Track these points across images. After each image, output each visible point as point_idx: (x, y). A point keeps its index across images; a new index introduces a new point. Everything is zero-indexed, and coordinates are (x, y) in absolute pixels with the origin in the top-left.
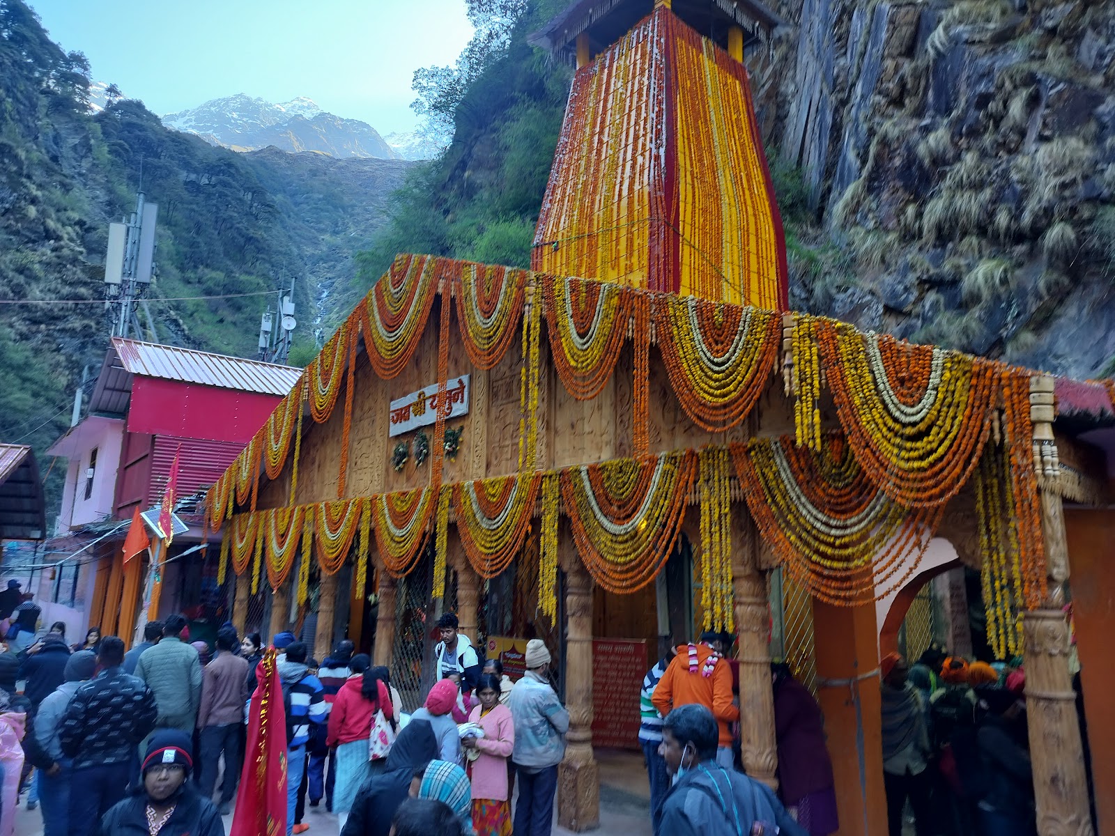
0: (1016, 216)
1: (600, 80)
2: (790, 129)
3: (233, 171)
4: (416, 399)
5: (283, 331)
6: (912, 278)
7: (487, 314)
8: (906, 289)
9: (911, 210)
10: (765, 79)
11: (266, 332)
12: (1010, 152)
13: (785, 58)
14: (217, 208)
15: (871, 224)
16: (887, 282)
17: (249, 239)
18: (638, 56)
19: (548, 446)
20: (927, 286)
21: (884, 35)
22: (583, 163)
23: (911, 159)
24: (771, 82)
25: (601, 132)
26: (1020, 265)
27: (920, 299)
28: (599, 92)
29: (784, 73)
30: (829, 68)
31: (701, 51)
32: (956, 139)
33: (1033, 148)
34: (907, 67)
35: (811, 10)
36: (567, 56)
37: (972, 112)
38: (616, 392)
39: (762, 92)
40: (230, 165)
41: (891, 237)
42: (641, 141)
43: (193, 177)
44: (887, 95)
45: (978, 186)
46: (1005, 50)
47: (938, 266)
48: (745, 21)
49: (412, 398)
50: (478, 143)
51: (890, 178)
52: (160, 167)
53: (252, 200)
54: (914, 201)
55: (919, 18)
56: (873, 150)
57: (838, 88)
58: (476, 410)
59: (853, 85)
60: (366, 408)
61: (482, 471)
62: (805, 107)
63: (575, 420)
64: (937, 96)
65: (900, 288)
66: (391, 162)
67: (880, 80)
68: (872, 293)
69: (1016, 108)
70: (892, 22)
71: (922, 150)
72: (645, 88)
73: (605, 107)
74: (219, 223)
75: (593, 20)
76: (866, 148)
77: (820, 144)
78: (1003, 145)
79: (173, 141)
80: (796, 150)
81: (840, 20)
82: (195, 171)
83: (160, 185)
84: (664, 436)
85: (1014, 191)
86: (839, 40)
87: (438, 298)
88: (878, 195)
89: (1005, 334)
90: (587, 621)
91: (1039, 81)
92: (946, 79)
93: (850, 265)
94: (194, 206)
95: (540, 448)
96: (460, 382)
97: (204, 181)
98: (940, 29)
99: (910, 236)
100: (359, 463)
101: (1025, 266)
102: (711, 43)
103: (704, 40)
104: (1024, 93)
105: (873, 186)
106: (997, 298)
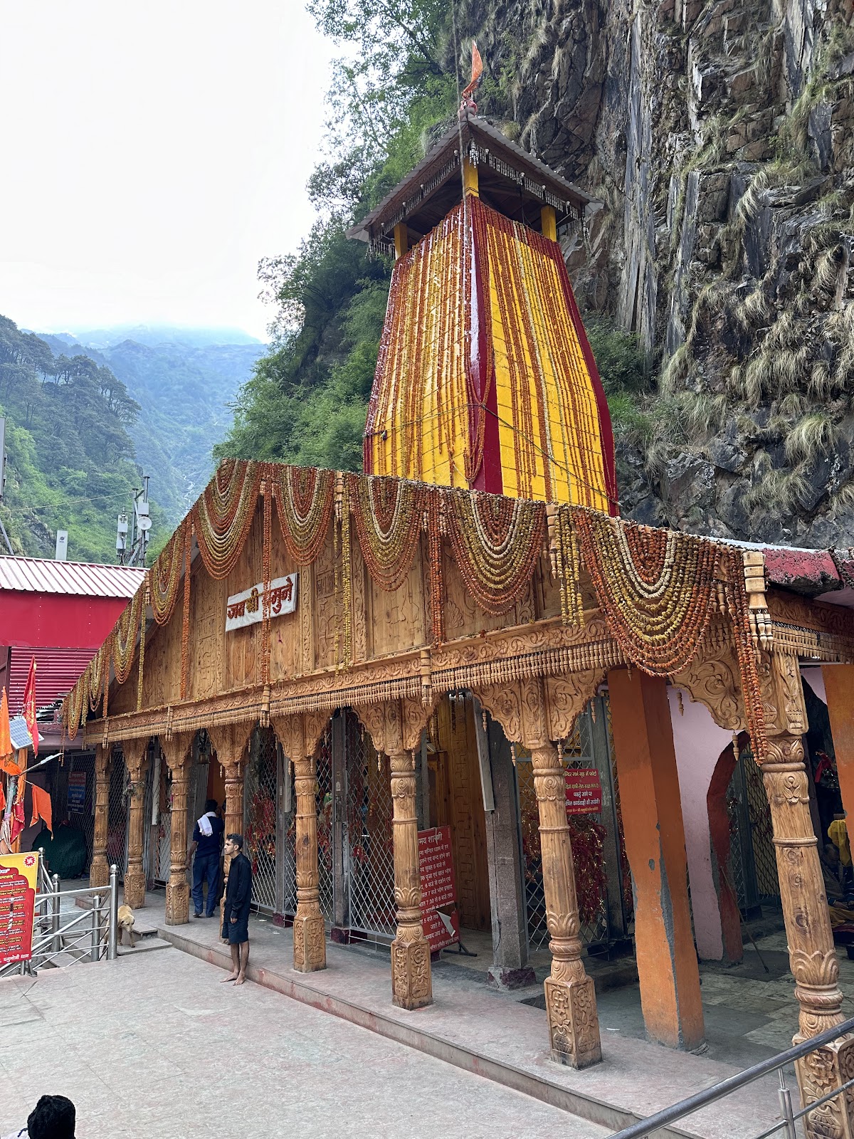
0: (831, 372)
1: (417, 269)
2: (623, 295)
3: (89, 369)
4: (250, 596)
5: (139, 531)
6: (740, 438)
7: (303, 513)
8: (736, 450)
9: (735, 372)
10: (595, 248)
11: (123, 534)
12: (822, 310)
13: (612, 227)
14: (77, 408)
15: (698, 388)
16: (717, 445)
17: (110, 437)
18: (450, 246)
19: (367, 635)
20: (755, 446)
21: (697, 203)
22: (405, 352)
23: (732, 322)
24: (601, 250)
25: (420, 322)
26: (838, 420)
27: (750, 459)
28: (416, 283)
29: (613, 241)
30: (651, 237)
31: (513, 235)
32: (771, 300)
33: (843, 305)
34: (721, 231)
35: (633, 179)
36: (387, 247)
37: (783, 273)
38: (423, 581)
39: (593, 261)
40: (87, 363)
41: (719, 399)
42: (457, 328)
43: (51, 378)
44: (706, 261)
45: (794, 346)
46: (810, 212)
47: (763, 426)
48: (555, 202)
49: (246, 595)
50: (328, 327)
51: (713, 341)
52: (17, 372)
53: (110, 397)
54: (739, 363)
55: (730, 183)
56: (695, 315)
57: (661, 254)
58: (303, 605)
59: (675, 252)
60: (206, 608)
61: (310, 664)
62: (634, 273)
63: (389, 609)
64: (751, 259)
65: (730, 448)
66: (250, 347)
67: (697, 247)
68: (703, 456)
69: (823, 267)
70: (703, 189)
71: (740, 313)
72: (458, 276)
73: (422, 296)
74: (80, 423)
75: (407, 212)
76: (689, 313)
77: (650, 311)
78: (814, 304)
79: (28, 344)
80: (629, 317)
81: (657, 189)
82: (52, 372)
83: (17, 390)
84: (467, 620)
85: (828, 348)
86: (658, 208)
87: (261, 498)
88: (703, 359)
89: (830, 489)
90: (410, 802)
91: (842, 240)
92: (759, 243)
93: (682, 430)
94: (53, 408)
95: (360, 638)
96: (289, 580)
97: (62, 381)
98: (748, 194)
99: (735, 397)
100: (202, 663)
101: (844, 422)
102: (522, 227)
103: (514, 223)
104: (829, 253)
105: (698, 349)
106: (819, 454)
